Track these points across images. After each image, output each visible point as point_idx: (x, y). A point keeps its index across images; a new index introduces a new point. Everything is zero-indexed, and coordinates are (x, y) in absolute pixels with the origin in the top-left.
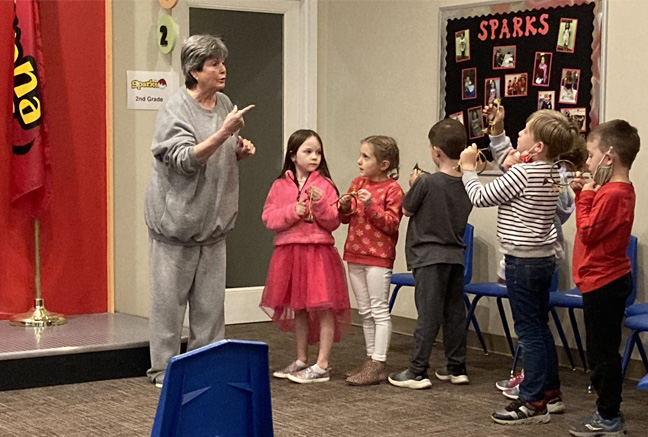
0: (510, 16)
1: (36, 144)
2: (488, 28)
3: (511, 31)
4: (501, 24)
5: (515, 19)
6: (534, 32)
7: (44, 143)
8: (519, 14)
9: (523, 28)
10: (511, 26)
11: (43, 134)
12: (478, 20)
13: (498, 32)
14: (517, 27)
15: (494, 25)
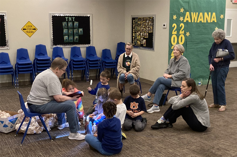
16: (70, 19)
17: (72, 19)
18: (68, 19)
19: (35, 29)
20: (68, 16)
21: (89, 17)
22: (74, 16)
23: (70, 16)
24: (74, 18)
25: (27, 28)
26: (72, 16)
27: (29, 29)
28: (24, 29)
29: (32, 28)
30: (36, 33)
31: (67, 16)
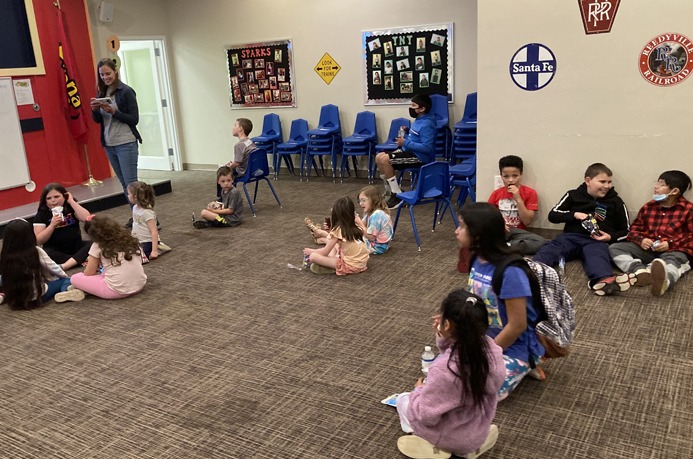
1: (81, 115)
2: (245, 53)
4: (251, 52)
5: (256, 50)
6: (265, 55)
7: (84, 114)
8: (258, 48)
9: (260, 53)
11: (83, 110)
12: (241, 50)
15: (248, 52)
16: (402, 40)
17: (407, 40)
18: (398, 40)
19: (336, 68)
20: (399, 35)
21: (446, 30)
22: (411, 34)
23: (403, 35)
24: (410, 37)
25: (323, 67)
26: (407, 34)
27: (328, 69)
28: (318, 69)
29: (332, 66)
30: (340, 74)
31: (395, 35)
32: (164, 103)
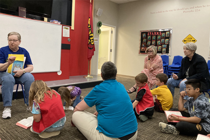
0: (154, 32)
2: (149, 34)
3: (154, 34)
4: (152, 33)
5: (155, 32)
6: (158, 34)
8: (156, 32)
9: (156, 34)
10: (154, 33)
12: (147, 32)
13: (151, 34)
14: (155, 33)
15: (151, 33)
19: (194, 41)
25: (187, 40)
27: (190, 41)
29: (192, 40)
32: (111, 51)
